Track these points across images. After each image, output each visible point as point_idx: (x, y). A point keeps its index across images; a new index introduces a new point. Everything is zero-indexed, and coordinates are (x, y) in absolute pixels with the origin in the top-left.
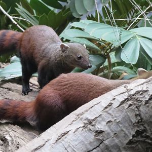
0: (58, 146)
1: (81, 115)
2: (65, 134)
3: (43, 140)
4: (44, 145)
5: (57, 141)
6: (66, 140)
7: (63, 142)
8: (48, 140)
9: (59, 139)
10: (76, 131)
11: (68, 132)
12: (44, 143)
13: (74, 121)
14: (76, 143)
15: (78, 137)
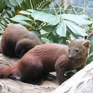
0: (78, 91)
1: (90, 71)
2: (82, 83)
3: (68, 87)
4: (69, 90)
5: (77, 88)
6: (83, 87)
7: (81, 88)
8: (71, 87)
9: (78, 87)
10: (88, 81)
11: (83, 82)
12: (69, 89)
13: (85, 75)
14: (90, 89)
15: (91, 85)
